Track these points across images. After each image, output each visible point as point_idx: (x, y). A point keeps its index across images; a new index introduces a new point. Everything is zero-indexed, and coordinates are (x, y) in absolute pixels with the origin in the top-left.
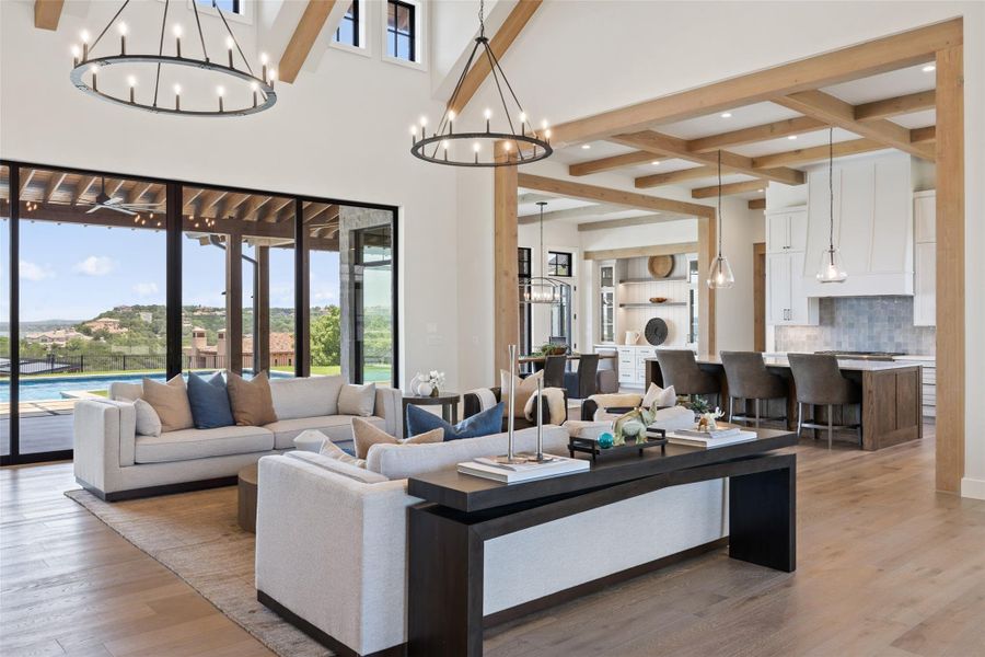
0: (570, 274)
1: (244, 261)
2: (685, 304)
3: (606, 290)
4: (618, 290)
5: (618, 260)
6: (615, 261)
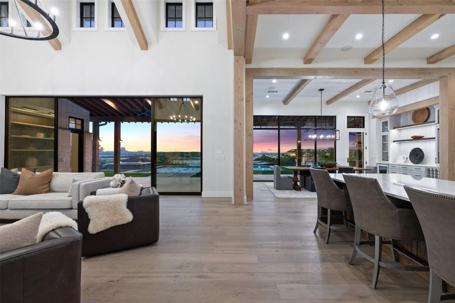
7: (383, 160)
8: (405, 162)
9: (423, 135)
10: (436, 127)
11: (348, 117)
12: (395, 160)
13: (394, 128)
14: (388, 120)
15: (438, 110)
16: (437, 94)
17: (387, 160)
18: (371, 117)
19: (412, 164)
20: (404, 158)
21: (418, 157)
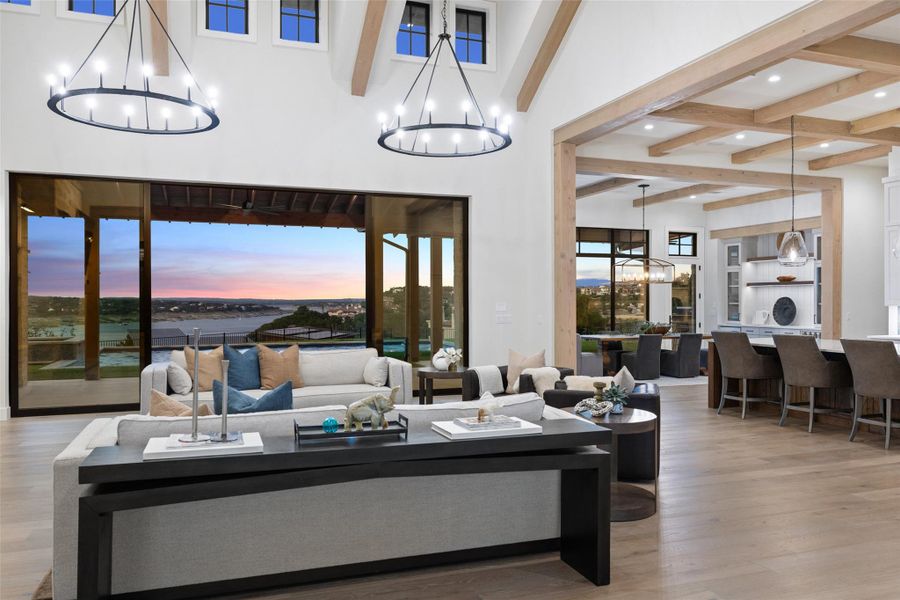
0: (694, 253)
1: (384, 244)
2: (812, 282)
3: (733, 269)
4: (748, 270)
5: (744, 238)
6: (740, 240)
7: (729, 319)
8: (766, 323)
9: (794, 276)
10: (815, 264)
11: (670, 233)
12: (750, 319)
13: (748, 260)
14: (740, 244)
15: (819, 239)
16: (818, 212)
17: (738, 320)
18: (708, 234)
19: (777, 325)
20: (764, 314)
21: (787, 313)
